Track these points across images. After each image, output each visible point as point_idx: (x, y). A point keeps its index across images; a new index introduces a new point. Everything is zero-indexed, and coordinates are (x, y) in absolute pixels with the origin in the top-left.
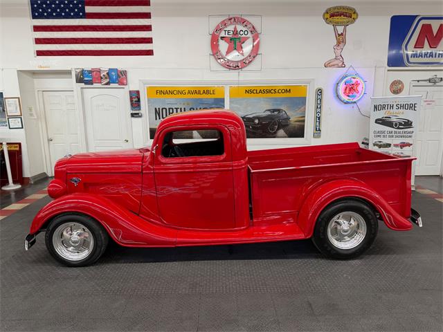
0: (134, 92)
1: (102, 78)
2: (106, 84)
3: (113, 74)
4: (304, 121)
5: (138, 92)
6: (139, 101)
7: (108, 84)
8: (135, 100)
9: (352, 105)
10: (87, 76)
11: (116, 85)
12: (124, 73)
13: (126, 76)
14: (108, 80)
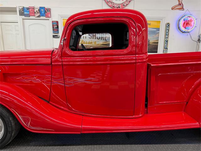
0: (55, 21)
1: (35, 13)
2: (38, 17)
3: (42, 10)
4: (157, 43)
5: (57, 22)
6: (58, 27)
7: (39, 16)
8: (55, 26)
9: (186, 34)
10: (26, 12)
11: (44, 18)
12: (49, 10)
13: (50, 12)
14: (39, 14)
